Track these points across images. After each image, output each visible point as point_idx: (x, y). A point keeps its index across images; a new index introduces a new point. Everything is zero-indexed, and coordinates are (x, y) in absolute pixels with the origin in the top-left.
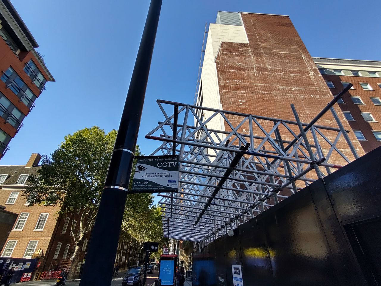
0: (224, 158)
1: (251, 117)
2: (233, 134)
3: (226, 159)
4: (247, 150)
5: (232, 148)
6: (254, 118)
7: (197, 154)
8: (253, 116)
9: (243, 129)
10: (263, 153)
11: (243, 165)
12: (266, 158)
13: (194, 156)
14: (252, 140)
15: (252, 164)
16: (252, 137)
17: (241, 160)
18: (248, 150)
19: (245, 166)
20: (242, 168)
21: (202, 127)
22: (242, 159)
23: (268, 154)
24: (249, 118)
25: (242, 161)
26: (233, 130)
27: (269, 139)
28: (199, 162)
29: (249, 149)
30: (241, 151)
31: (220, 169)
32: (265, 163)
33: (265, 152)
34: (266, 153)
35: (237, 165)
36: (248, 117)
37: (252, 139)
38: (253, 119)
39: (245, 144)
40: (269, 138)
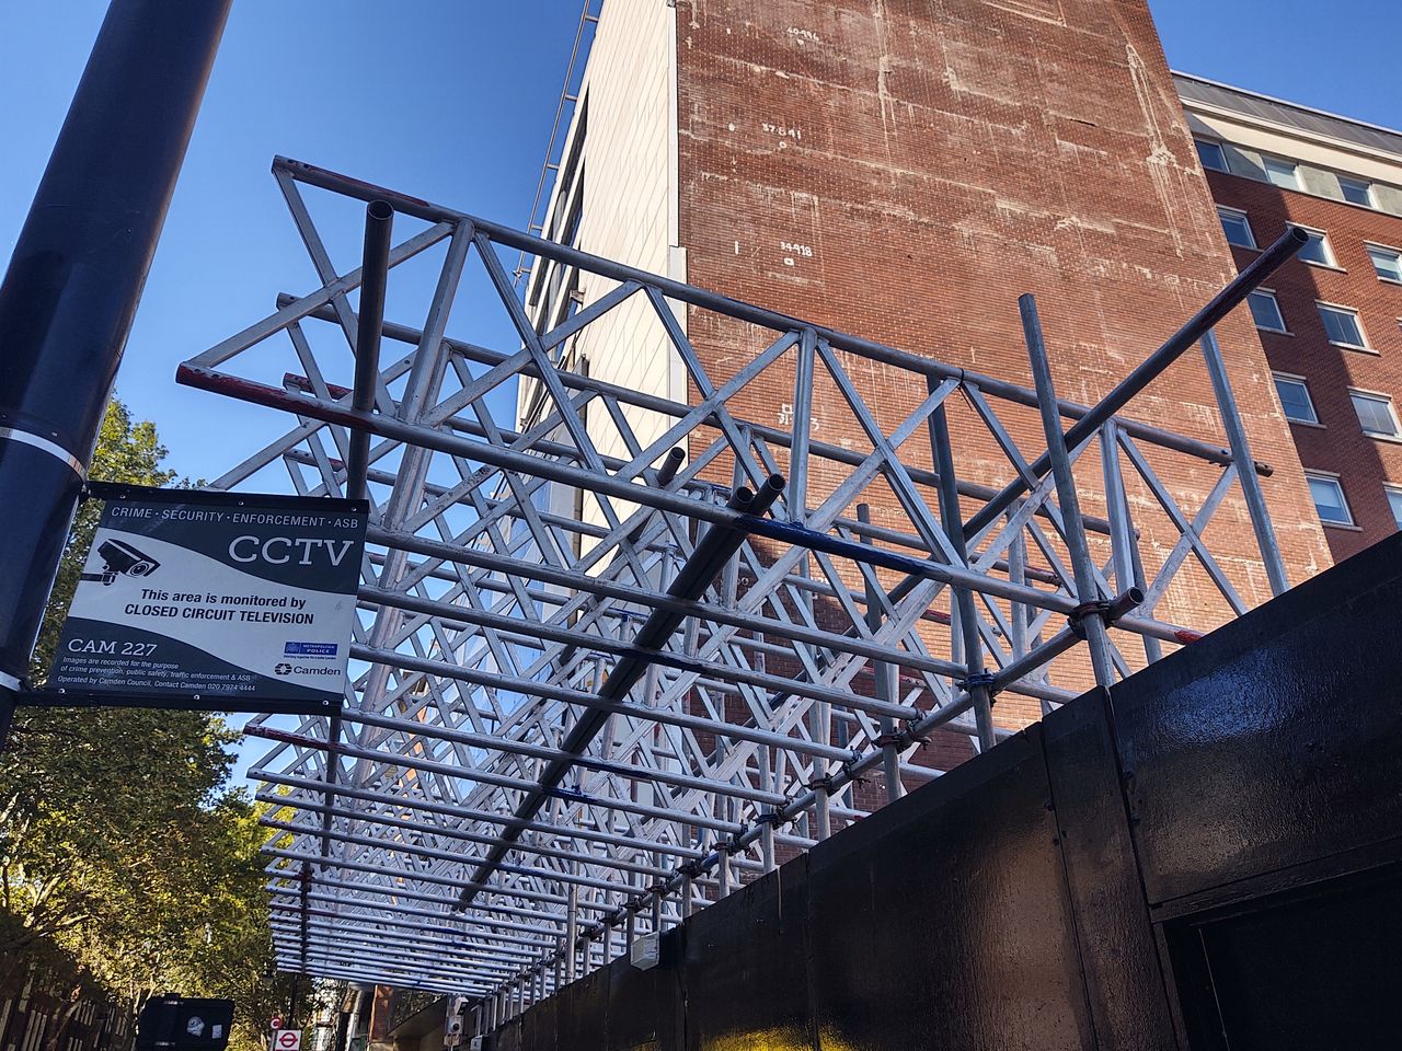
0: (652, 549)
1: (809, 338)
2: (701, 419)
3: (659, 555)
4: (767, 516)
5: (698, 495)
6: (824, 346)
7: (497, 512)
8: (820, 335)
9: (784, 406)
10: (853, 540)
11: (742, 591)
12: (865, 566)
13: (481, 518)
14: (801, 464)
15: (792, 590)
16: (804, 447)
17: (735, 562)
18: (773, 516)
19: (755, 596)
20: (736, 607)
21: (534, 361)
22: (743, 558)
23: (878, 546)
24: (799, 343)
25: (741, 572)
26: (704, 395)
27: (885, 468)
28: (502, 557)
29: (777, 506)
30: (733, 514)
31: (620, 604)
32: (862, 591)
33: (866, 535)
34: (871, 544)
35: (711, 591)
36: (791, 337)
37: (802, 458)
38: (817, 348)
39: (761, 479)
40: (886, 462)
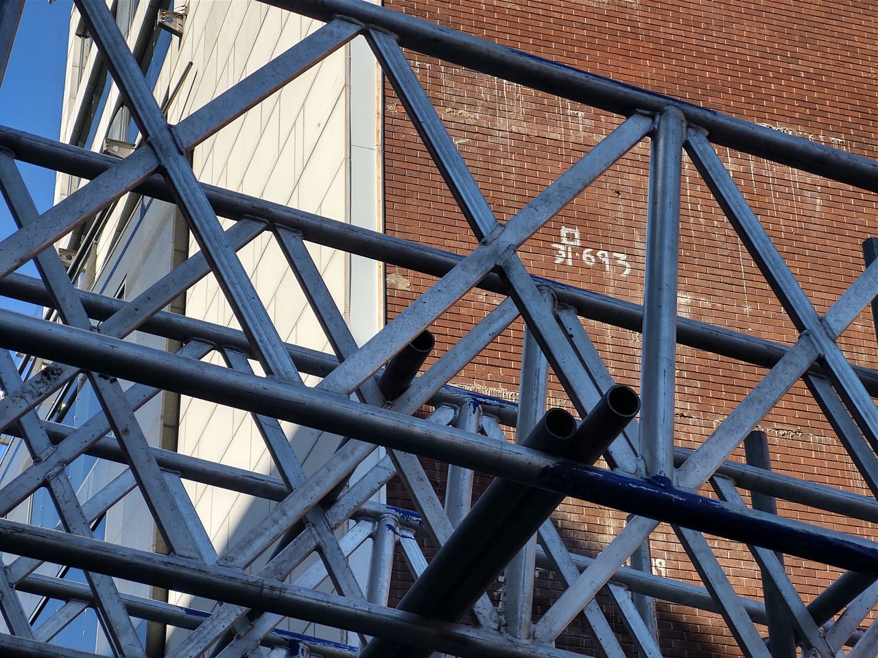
0: (358, 516)
1: (672, 125)
2: (476, 278)
3: (366, 528)
4: (603, 464)
5: (447, 414)
6: (700, 141)
7: (67, 448)
8: (693, 122)
9: (564, 231)
10: (740, 501)
11: (541, 606)
12: (767, 554)
13: (36, 458)
14: (663, 365)
15: (623, 597)
16: (667, 332)
17: (531, 549)
18: (612, 463)
19: (561, 615)
20: (532, 636)
22: (541, 541)
23: (788, 514)
24: (653, 134)
25: (539, 562)
26: (479, 235)
27: (820, 370)
28: (82, 538)
29: (618, 447)
30: (538, 460)
31: (296, 626)
33: (765, 492)
34: (772, 511)
35: (483, 605)
36: (638, 125)
37: (664, 352)
38: (687, 146)
39: (591, 400)
40: (821, 360)
